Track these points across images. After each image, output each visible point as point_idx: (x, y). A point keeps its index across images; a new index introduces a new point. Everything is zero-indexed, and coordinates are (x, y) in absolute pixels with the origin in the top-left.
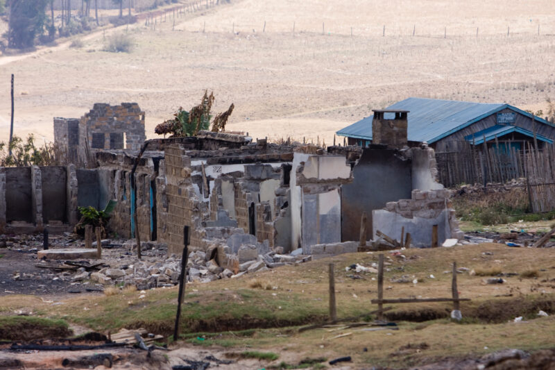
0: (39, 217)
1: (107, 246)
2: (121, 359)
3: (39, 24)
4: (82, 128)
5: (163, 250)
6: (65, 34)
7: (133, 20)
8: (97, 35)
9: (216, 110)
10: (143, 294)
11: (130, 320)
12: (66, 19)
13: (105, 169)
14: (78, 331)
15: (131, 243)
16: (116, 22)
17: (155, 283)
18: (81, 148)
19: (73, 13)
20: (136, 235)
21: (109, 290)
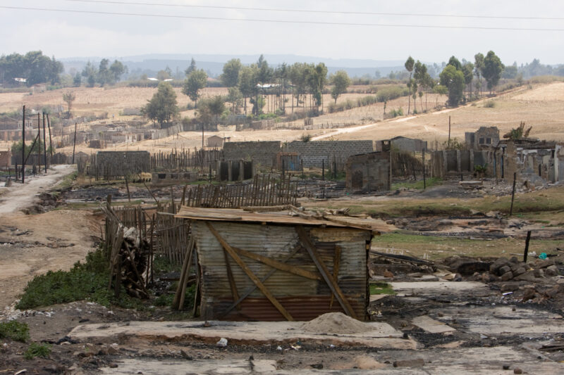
0: (459, 169)
1: (485, 180)
2: (490, 222)
3: (460, 97)
4: (476, 136)
5: (506, 182)
6: (469, 101)
7: (495, 96)
8: (481, 101)
9: (525, 129)
10: (498, 198)
11: (493, 208)
12: (470, 95)
13: (484, 151)
14: (474, 212)
15: (494, 179)
16: (489, 96)
17: (503, 194)
18: (475, 144)
19: (473, 93)
20: (496, 176)
21: (486, 196)
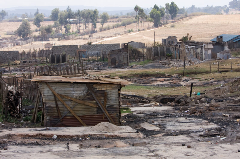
0: (160, 56)
1: (171, 60)
2: (174, 79)
3: (159, 23)
4: (167, 40)
5: (181, 61)
6: (163, 25)
7: (175, 22)
8: (169, 25)
9: (189, 37)
10: (178, 68)
11: (175, 73)
12: (164, 22)
13: (171, 47)
14: (167, 75)
15: (175, 60)
16: (172, 22)
17: (180, 66)
18: (167, 44)
19: (165, 21)
20: (176, 58)
21: (172, 68)
